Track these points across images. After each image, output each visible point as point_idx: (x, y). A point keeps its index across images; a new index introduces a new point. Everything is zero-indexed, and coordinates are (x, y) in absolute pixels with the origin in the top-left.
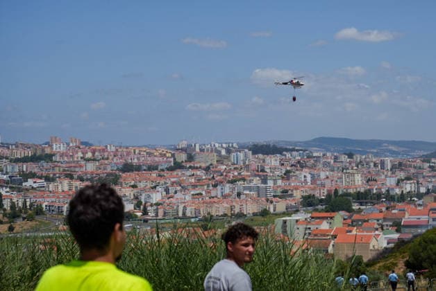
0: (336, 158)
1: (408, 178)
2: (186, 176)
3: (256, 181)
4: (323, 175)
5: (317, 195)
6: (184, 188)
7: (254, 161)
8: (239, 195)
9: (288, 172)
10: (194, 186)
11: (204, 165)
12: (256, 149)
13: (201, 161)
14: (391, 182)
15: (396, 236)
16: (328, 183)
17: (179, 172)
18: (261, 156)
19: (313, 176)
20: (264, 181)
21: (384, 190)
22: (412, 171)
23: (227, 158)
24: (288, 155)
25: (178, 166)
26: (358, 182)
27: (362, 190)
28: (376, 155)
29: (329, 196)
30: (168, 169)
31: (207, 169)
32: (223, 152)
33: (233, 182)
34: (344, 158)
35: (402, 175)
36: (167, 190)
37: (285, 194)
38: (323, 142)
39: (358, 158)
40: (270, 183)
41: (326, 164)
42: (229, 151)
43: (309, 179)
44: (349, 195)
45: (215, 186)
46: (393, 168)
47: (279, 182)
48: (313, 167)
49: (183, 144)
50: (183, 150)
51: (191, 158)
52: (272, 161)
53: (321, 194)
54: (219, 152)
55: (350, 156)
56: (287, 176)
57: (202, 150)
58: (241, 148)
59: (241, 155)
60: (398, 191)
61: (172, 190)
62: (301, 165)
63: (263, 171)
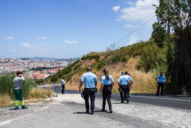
0: (38, 61)
1: (52, 65)
2: (8, 64)
3: (23, 65)
4: (36, 64)
5: (35, 68)
6: (8, 66)
7: (22, 61)
8: (19, 68)
9: (29, 63)
10: (10, 66)
11: (12, 62)
12: (23, 59)
13: (11, 61)
14: (49, 65)
15: (49, 75)
16: (37, 65)
17: (7, 63)
18: (23, 60)
19: (34, 64)
20: (24, 65)
21: (47, 67)
22: (53, 63)
23: (17, 61)
24: (29, 60)
25: (6, 62)
26: (42, 65)
27: (43, 67)
28: (46, 60)
29: (37, 68)
30: (4, 63)
31: (13, 63)
32: (16, 59)
33: (18, 65)
34: (40, 61)
35: (51, 64)
36: (4, 67)
37: (28, 67)
38: (36, 58)
39: (42, 61)
40: (25, 65)
41: (36, 62)
42: (17, 59)
43: (33, 64)
44: (41, 68)
45: (14, 66)
46: (49, 63)
47: (27, 65)
48: (34, 62)
49: (8, 58)
50: (7, 59)
51: (9, 60)
52: (26, 61)
53: (35, 67)
54: (15, 59)
55: (41, 60)
56: (29, 64)
57: (11, 59)
58: (19, 59)
59: (19, 60)
60: (50, 67)
61: (5, 67)
62: (31, 62)
63: (24, 63)
